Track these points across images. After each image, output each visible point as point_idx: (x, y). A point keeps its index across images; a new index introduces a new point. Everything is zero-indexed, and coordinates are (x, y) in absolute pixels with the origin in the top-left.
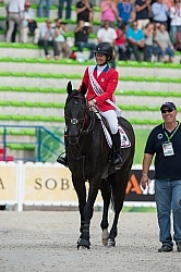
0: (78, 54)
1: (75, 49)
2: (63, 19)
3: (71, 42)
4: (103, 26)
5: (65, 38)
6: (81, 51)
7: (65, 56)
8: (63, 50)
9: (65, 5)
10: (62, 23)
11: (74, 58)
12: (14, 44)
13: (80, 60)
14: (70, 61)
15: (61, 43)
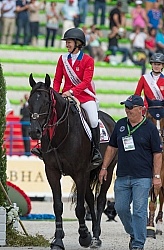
0: (111, 58)
1: (109, 53)
2: (98, 25)
3: (105, 47)
4: (134, 31)
5: (100, 43)
6: (114, 54)
7: (100, 59)
8: (98, 54)
9: (100, 12)
10: (97, 29)
11: (107, 61)
12: (53, 49)
13: (113, 63)
14: (104, 64)
15: (96, 47)
